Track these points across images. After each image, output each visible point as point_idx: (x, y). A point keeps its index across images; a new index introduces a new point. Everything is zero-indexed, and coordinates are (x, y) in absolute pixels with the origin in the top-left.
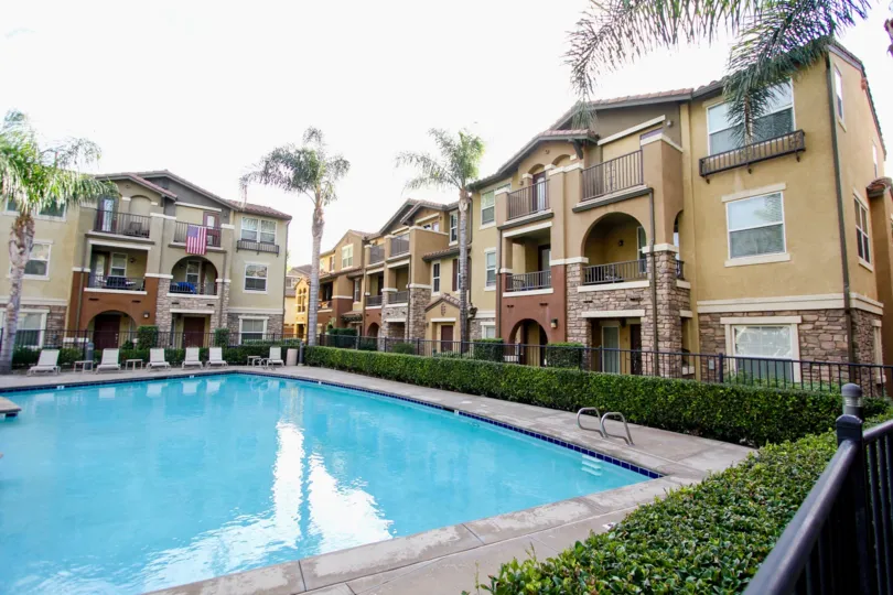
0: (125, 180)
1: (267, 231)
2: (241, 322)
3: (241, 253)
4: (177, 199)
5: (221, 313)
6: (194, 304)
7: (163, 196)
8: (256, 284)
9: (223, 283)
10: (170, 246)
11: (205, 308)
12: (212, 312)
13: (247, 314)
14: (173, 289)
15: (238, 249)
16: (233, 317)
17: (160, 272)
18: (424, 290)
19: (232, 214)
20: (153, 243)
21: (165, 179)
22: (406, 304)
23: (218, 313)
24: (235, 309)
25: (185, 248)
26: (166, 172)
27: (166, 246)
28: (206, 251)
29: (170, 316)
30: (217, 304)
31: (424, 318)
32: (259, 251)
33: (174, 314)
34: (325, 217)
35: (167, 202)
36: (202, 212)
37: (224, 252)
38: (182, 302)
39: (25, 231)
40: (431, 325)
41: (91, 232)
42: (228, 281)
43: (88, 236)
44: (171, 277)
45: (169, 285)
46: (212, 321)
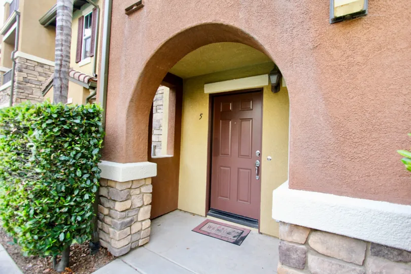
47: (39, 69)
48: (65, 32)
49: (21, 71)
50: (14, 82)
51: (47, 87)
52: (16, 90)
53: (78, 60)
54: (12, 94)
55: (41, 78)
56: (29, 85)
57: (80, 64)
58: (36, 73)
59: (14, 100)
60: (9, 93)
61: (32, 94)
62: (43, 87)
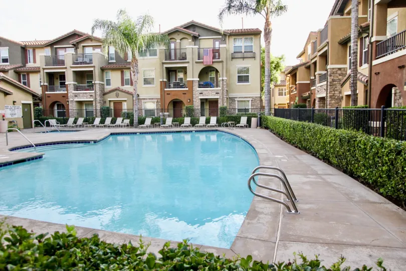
0: (175, 31)
1: (249, 44)
2: (236, 102)
3: (234, 60)
4: (199, 36)
5: (223, 98)
6: (210, 93)
7: (192, 35)
8: (243, 79)
9: (223, 80)
10: (196, 62)
11: (215, 95)
12: (218, 97)
13: (240, 98)
14: (200, 86)
15: (232, 58)
16: (232, 100)
17: (193, 78)
18: (340, 69)
19: (227, 37)
20: (188, 62)
21: (192, 26)
22: (325, 83)
23: (221, 97)
24: (232, 95)
25: (203, 62)
26: (192, 22)
27: (194, 62)
28: (213, 62)
29: (200, 101)
30: (221, 92)
31: (340, 93)
32: (243, 58)
33: (201, 99)
34: (271, 27)
35: (195, 38)
36: (212, 40)
37: (222, 62)
38: (204, 92)
39: (134, 65)
40: (344, 97)
41: (164, 61)
42: (225, 78)
43: (163, 63)
44: (198, 79)
45: (197, 84)
46: (219, 102)
47: (339, 72)
48: (355, 64)
49: (331, 76)
50: (327, 82)
51: (344, 82)
52: (329, 87)
53: (361, 65)
54: (327, 89)
55: (340, 77)
56: (334, 83)
57: (362, 67)
58: (338, 75)
59: (328, 92)
60: (326, 88)
61: (336, 88)
62: (342, 82)
